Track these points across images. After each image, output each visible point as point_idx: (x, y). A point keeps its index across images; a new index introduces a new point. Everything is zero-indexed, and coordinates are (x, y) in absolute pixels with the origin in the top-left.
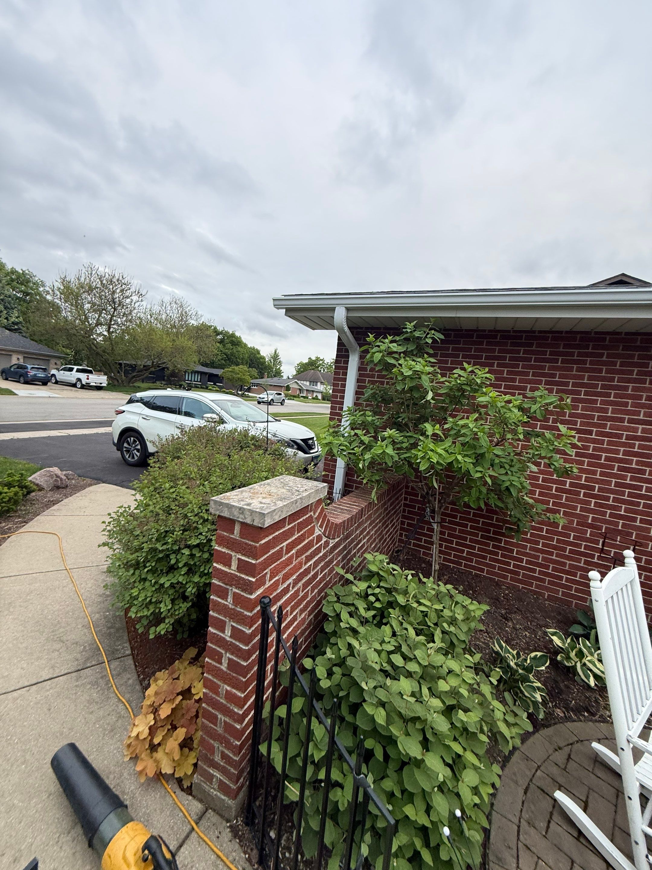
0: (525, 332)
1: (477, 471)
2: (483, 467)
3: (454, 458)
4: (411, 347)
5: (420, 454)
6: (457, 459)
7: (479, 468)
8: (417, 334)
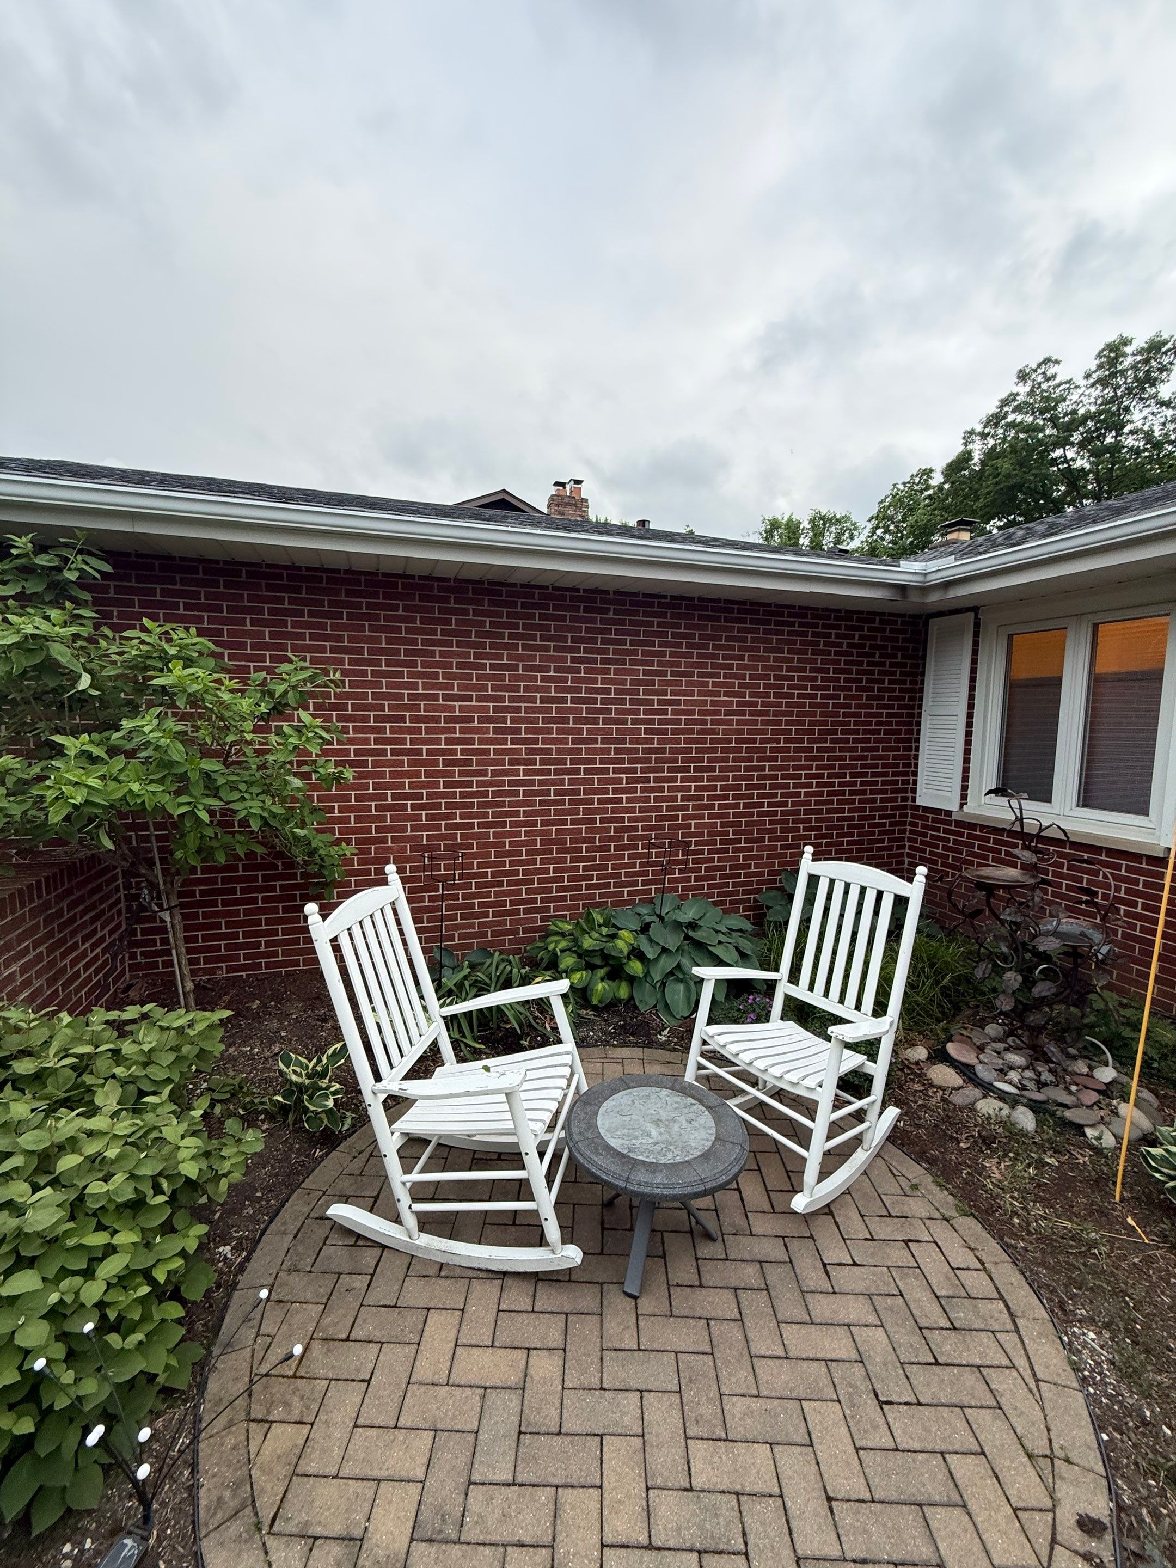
0: (285, 567)
1: (180, 805)
2: (191, 795)
3: (126, 790)
4: (34, 587)
5: (51, 795)
6: (131, 791)
7: (184, 799)
8: (42, 560)
